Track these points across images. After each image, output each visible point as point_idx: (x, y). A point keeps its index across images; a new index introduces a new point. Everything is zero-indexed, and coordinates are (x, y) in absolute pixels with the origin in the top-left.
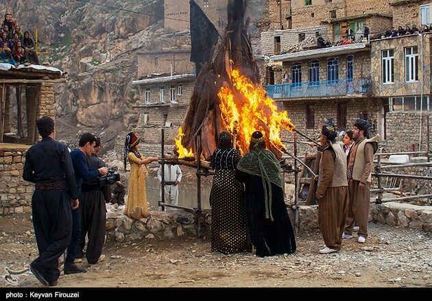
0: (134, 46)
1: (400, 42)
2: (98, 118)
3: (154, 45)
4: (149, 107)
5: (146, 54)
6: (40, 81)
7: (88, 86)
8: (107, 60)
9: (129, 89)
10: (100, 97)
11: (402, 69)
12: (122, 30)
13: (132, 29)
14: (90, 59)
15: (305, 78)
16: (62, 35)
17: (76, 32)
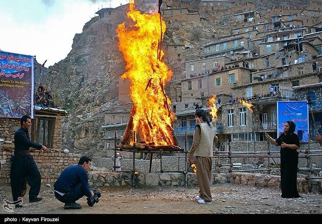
0: (103, 110)
1: (237, 105)
2: (84, 145)
3: (113, 109)
4: (110, 140)
5: (109, 113)
6: (55, 116)
7: (80, 128)
8: (90, 116)
9: (100, 131)
10: (86, 134)
11: (238, 119)
12: (98, 102)
13: (103, 101)
14: (82, 116)
15: (188, 124)
16: (69, 104)
17: (75, 102)
